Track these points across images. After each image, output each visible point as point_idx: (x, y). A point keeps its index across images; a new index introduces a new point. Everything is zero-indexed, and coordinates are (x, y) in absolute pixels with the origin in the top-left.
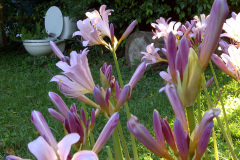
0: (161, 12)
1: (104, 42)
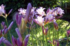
0: (23, 6)
1: (3, 15)
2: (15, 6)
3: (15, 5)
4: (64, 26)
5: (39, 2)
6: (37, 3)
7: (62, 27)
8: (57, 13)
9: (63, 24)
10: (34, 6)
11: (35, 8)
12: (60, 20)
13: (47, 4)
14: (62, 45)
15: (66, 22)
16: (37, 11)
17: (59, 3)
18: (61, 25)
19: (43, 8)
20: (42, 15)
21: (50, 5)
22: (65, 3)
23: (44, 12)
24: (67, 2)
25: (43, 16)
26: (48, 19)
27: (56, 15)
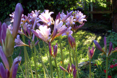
2: (6, 8)
3: (6, 6)
4: (89, 42)
5: (47, 2)
6: (44, 4)
7: (85, 44)
8: (75, 20)
9: (87, 39)
10: (39, 7)
11: (39, 11)
12: (82, 31)
13: (60, 5)
14: (85, 72)
15: (91, 34)
16: (40, 16)
17: (80, 4)
18: (84, 40)
19: (49, 12)
20: (48, 23)
21: (66, 6)
22: (90, 3)
23: (51, 19)
24: (93, 2)
25: (49, 25)
26: (57, 31)
27: (74, 23)
